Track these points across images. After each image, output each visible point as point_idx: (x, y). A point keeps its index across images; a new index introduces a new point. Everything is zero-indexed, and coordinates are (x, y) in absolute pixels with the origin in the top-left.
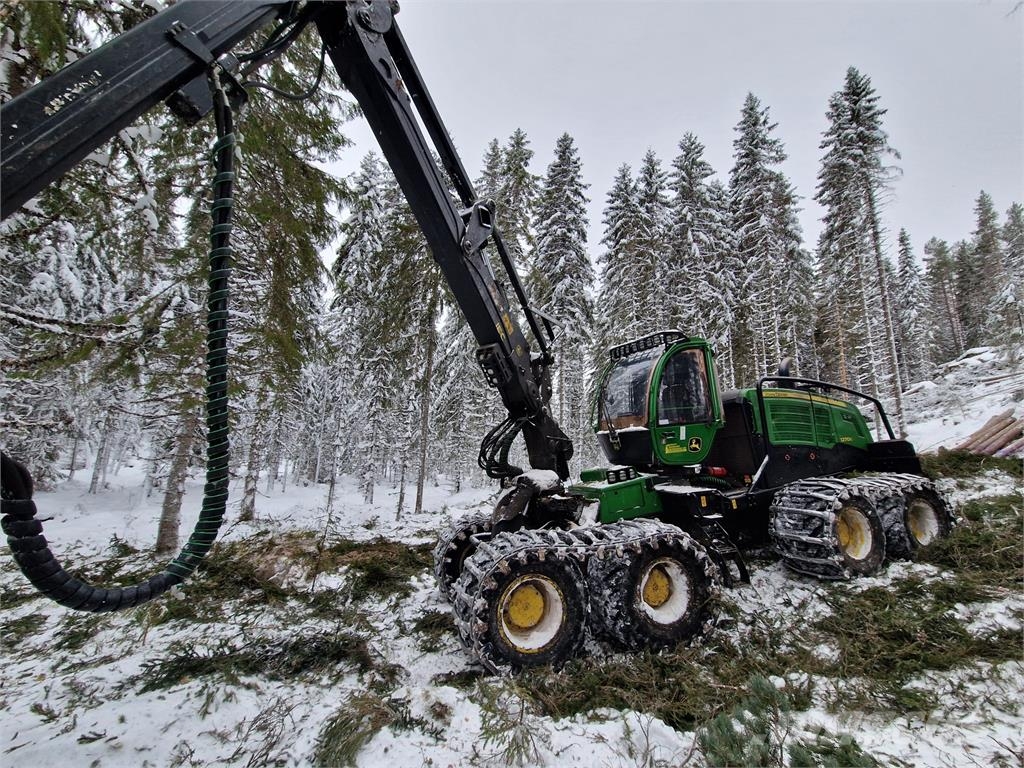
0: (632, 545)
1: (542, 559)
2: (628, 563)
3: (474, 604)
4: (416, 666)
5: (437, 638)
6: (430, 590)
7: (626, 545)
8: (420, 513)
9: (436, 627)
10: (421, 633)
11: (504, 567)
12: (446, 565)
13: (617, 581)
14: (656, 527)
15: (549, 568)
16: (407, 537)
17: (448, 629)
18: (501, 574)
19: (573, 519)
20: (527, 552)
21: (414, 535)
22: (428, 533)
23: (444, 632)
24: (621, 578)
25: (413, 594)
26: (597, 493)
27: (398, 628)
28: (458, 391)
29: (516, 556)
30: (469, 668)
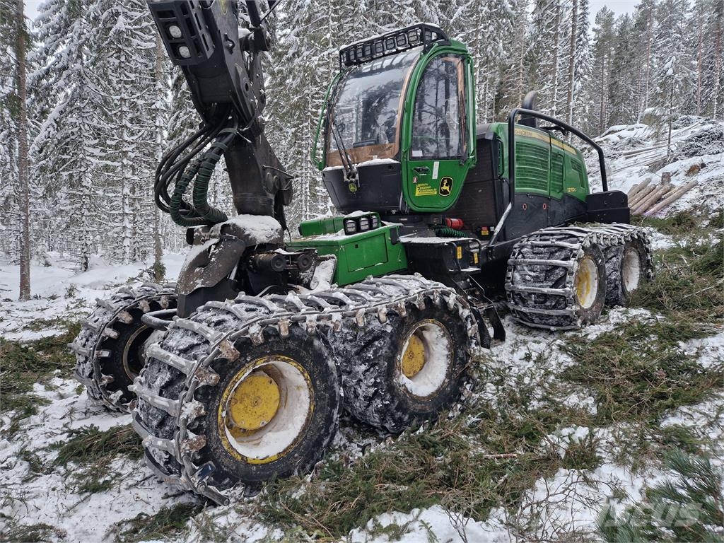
0: (396, 307)
1: (284, 333)
2: (389, 329)
3: (181, 412)
4: (75, 519)
5: (104, 469)
6: (71, 400)
7: (391, 307)
8: (28, 298)
9: (97, 452)
10: (71, 465)
11: (229, 350)
12: (102, 361)
13: (376, 352)
14: (418, 284)
15: (292, 345)
16: (14, 331)
17: (121, 451)
18: (224, 361)
19: (300, 282)
20: (263, 325)
21: (25, 328)
22: (49, 324)
23: (114, 457)
24: (381, 348)
25: (41, 409)
26: (331, 246)
27: (26, 464)
28: (73, 125)
29: (246, 332)
30: (170, 504)
